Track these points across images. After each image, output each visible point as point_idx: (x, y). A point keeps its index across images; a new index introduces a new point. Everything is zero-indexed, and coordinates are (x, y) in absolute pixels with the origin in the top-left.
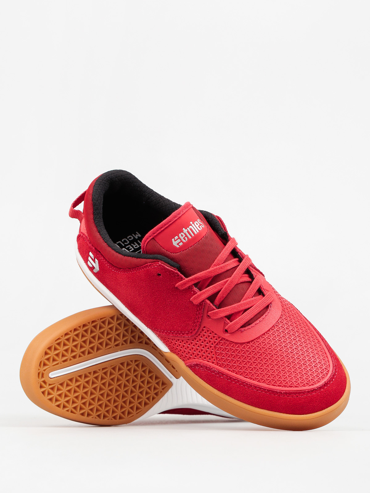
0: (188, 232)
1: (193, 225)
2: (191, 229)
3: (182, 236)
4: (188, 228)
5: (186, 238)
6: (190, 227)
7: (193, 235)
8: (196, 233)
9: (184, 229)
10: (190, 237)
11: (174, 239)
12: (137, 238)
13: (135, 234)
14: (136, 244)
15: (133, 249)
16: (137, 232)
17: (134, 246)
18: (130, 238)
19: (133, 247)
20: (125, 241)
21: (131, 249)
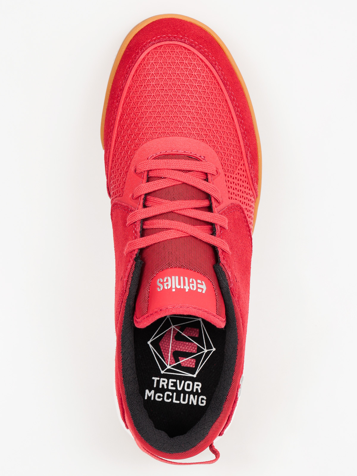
0: (184, 285)
1: (174, 287)
2: (180, 284)
3: (193, 287)
4: (182, 287)
5: (191, 281)
6: (178, 287)
7: (182, 278)
8: (177, 277)
9: (187, 291)
10: (186, 279)
11: (202, 291)
12: (153, 392)
13: (149, 398)
14: (161, 383)
15: (171, 380)
16: (146, 398)
17: (165, 384)
18: (159, 397)
19: (167, 385)
20: (169, 397)
21: (172, 382)
